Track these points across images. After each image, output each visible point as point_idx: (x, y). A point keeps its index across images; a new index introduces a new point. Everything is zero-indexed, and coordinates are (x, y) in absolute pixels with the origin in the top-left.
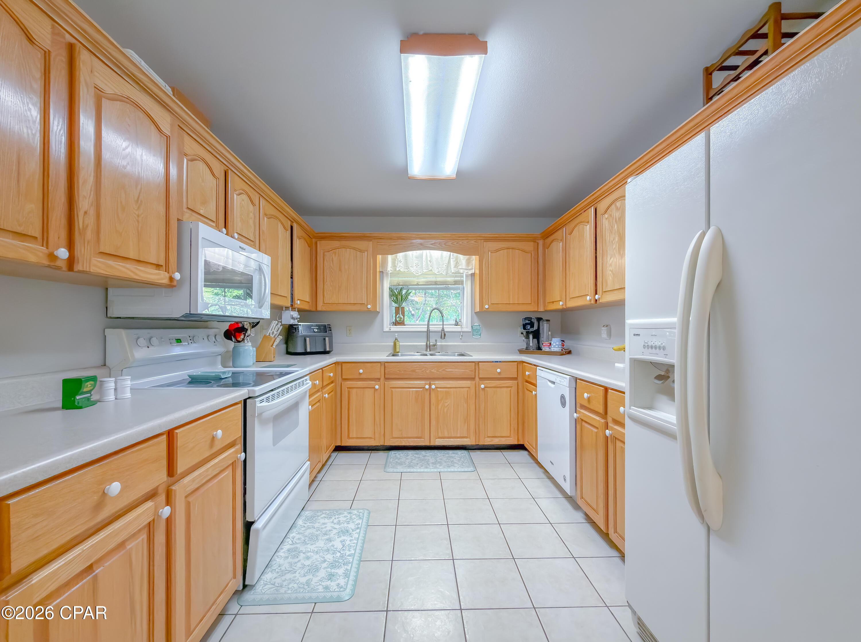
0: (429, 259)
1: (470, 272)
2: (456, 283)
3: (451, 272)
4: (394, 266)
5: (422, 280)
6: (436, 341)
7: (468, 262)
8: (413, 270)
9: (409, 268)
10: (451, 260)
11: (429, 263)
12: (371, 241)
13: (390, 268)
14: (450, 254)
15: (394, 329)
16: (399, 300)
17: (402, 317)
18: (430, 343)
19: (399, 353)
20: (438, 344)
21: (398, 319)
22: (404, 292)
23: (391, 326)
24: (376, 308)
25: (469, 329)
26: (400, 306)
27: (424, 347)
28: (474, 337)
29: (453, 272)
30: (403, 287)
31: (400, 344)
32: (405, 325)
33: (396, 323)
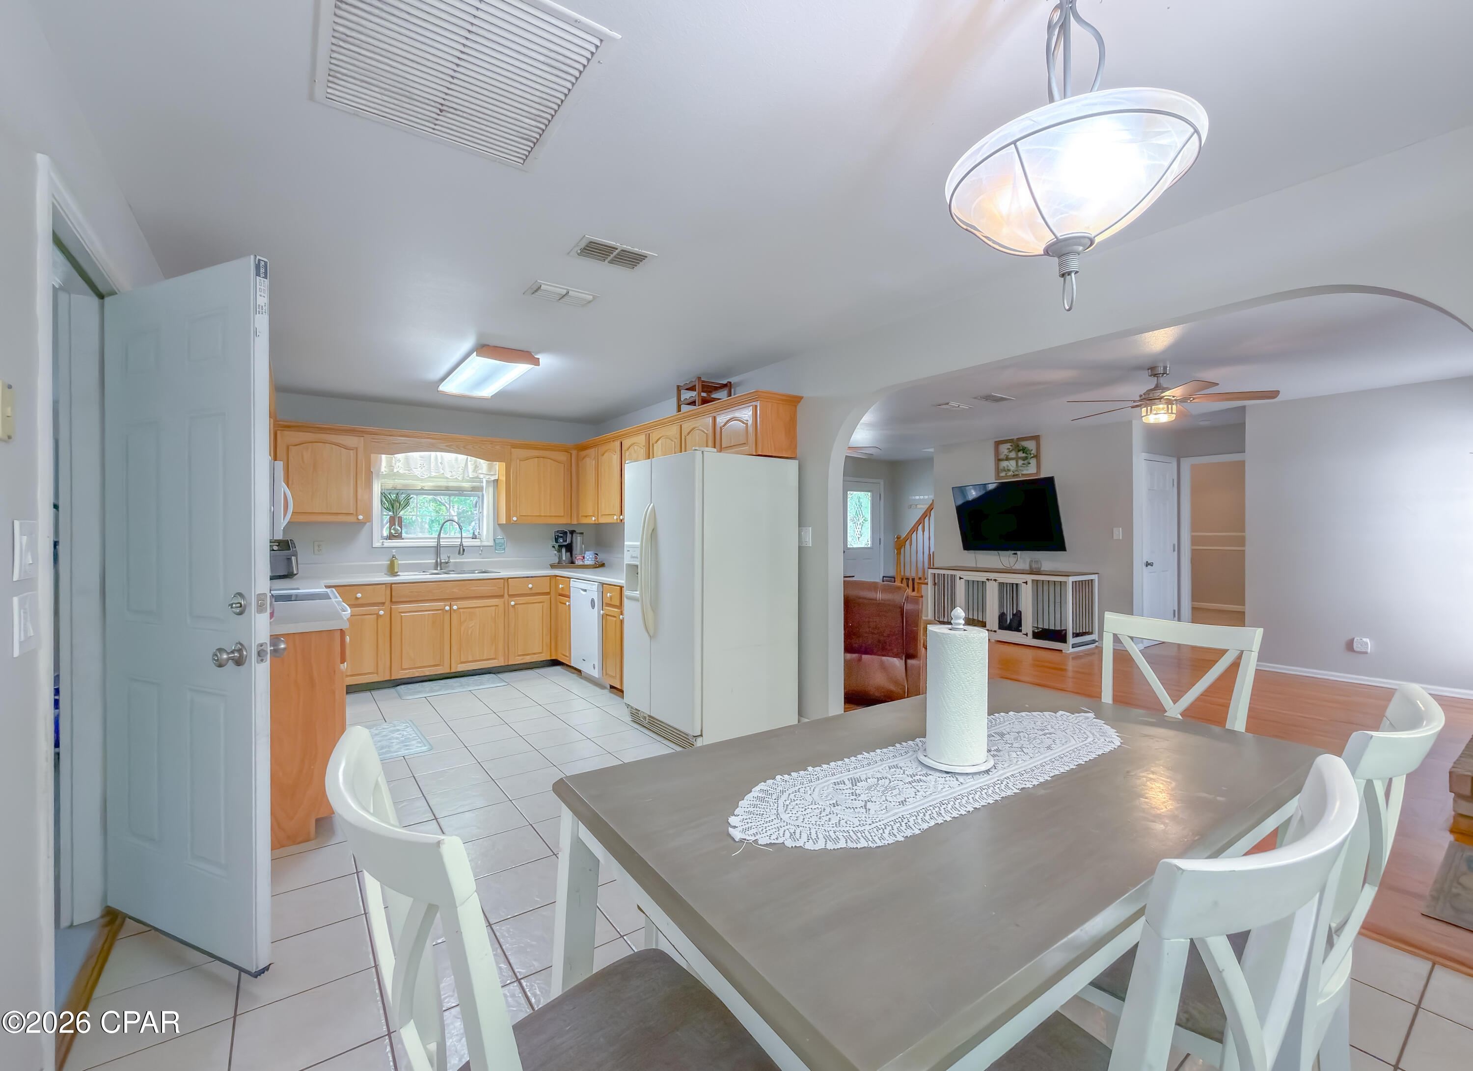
0: (440, 461)
1: (493, 478)
2: (474, 489)
3: (468, 476)
4: (390, 466)
5: (428, 485)
6: (449, 557)
7: (490, 468)
8: (417, 472)
9: (411, 470)
10: (468, 464)
11: (440, 465)
12: (363, 437)
13: (384, 469)
14: (467, 458)
15: (389, 543)
16: (395, 507)
17: (399, 529)
18: (440, 560)
19: (398, 573)
20: (451, 560)
21: (393, 531)
22: (402, 497)
23: (385, 541)
24: (369, 518)
25: (491, 543)
26: (396, 515)
27: (433, 565)
28: (496, 551)
29: (470, 476)
30: (401, 491)
31: (399, 562)
32: (403, 539)
33: (391, 537)
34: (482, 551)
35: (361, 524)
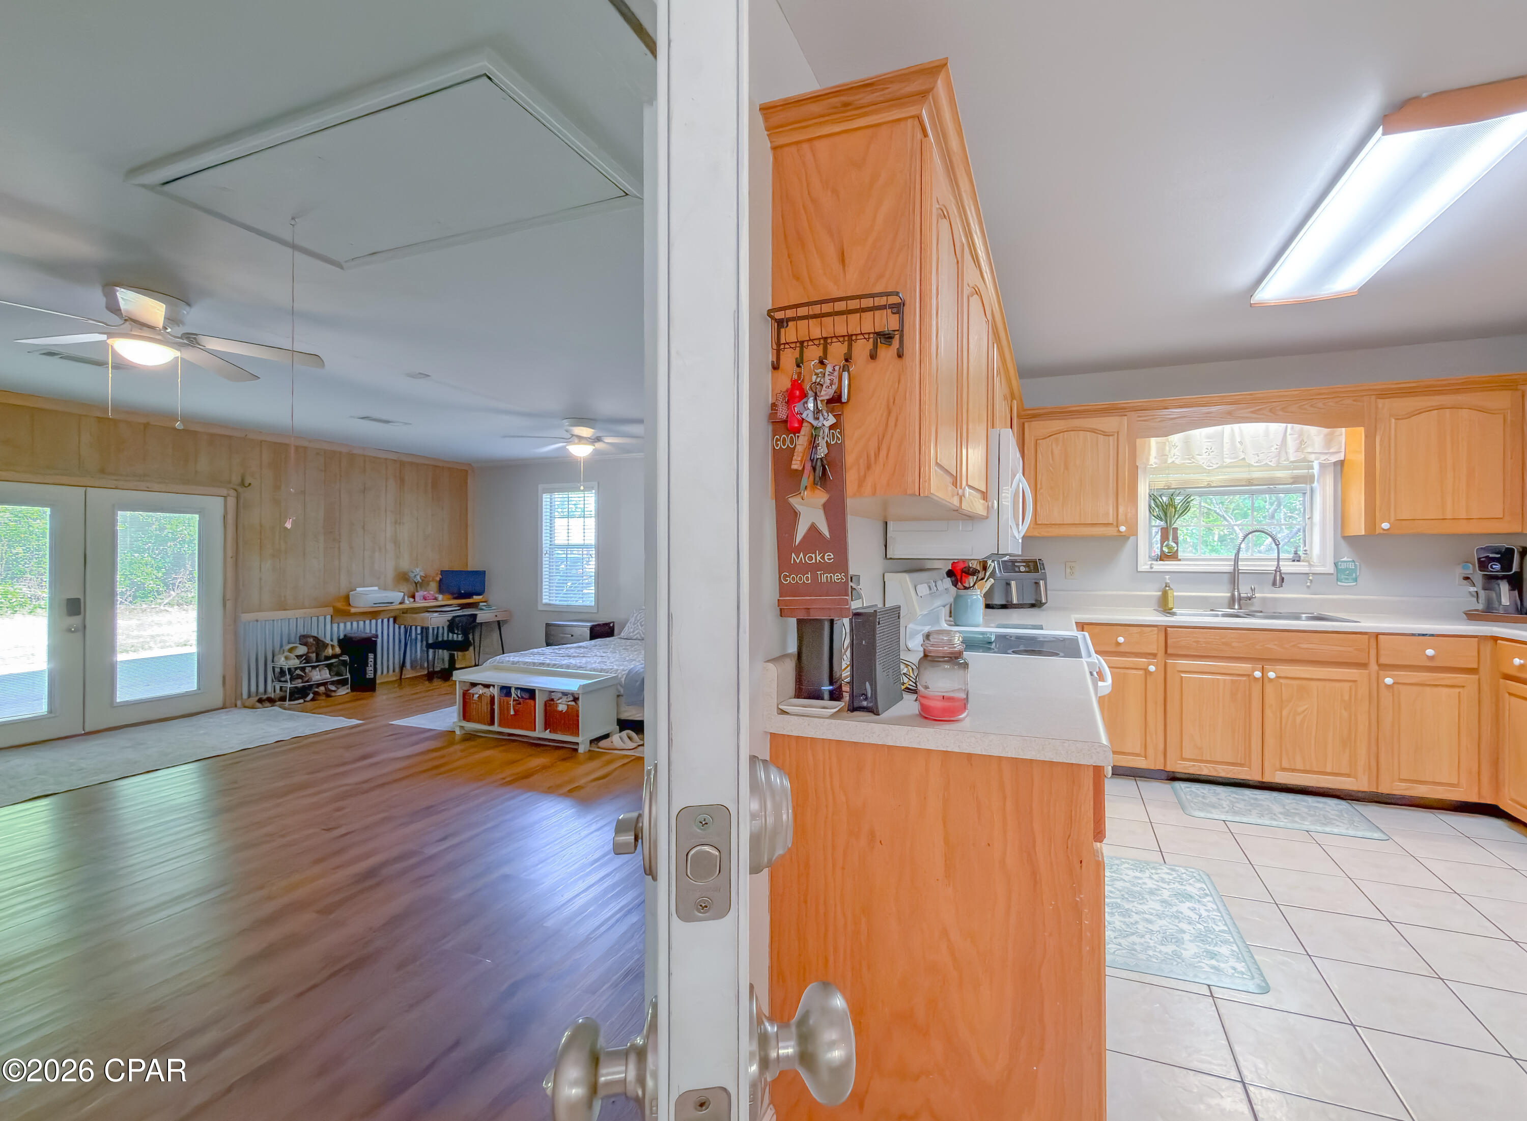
0: (1238, 439)
1: (1334, 459)
2: (1296, 480)
3: (1288, 459)
4: (1162, 454)
5: (1218, 478)
6: (1253, 590)
7: (1329, 441)
8: (1202, 460)
9: (1193, 458)
10: (1289, 437)
11: (1239, 445)
12: (1126, 415)
13: (1153, 460)
14: (1287, 426)
15: (1160, 566)
16: (1168, 515)
17: (1174, 545)
18: (1239, 594)
19: (1174, 610)
20: (1256, 595)
21: (1165, 549)
22: (1178, 500)
23: (1153, 562)
24: (1133, 530)
25: (1330, 569)
26: (1170, 526)
27: (1226, 601)
28: (1339, 583)
29: (1292, 459)
30: (1178, 492)
31: (1175, 594)
32: (1180, 560)
33: (1163, 557)
34: (1311, 581)
35: (1123, 538)
